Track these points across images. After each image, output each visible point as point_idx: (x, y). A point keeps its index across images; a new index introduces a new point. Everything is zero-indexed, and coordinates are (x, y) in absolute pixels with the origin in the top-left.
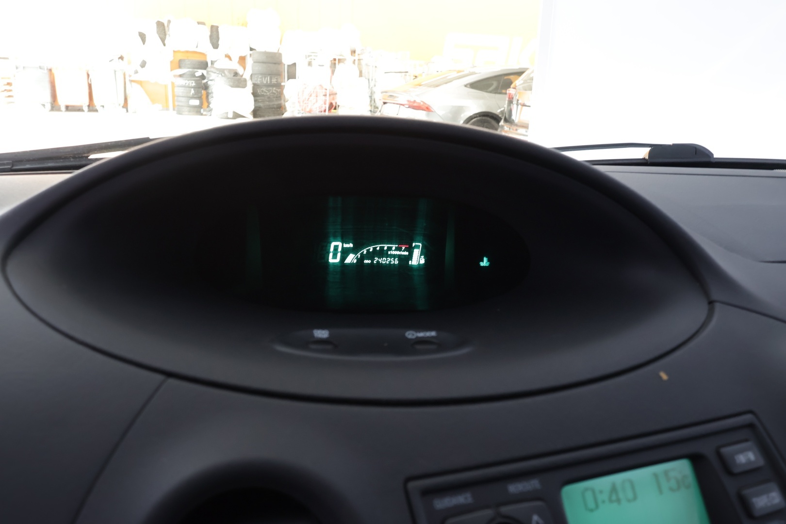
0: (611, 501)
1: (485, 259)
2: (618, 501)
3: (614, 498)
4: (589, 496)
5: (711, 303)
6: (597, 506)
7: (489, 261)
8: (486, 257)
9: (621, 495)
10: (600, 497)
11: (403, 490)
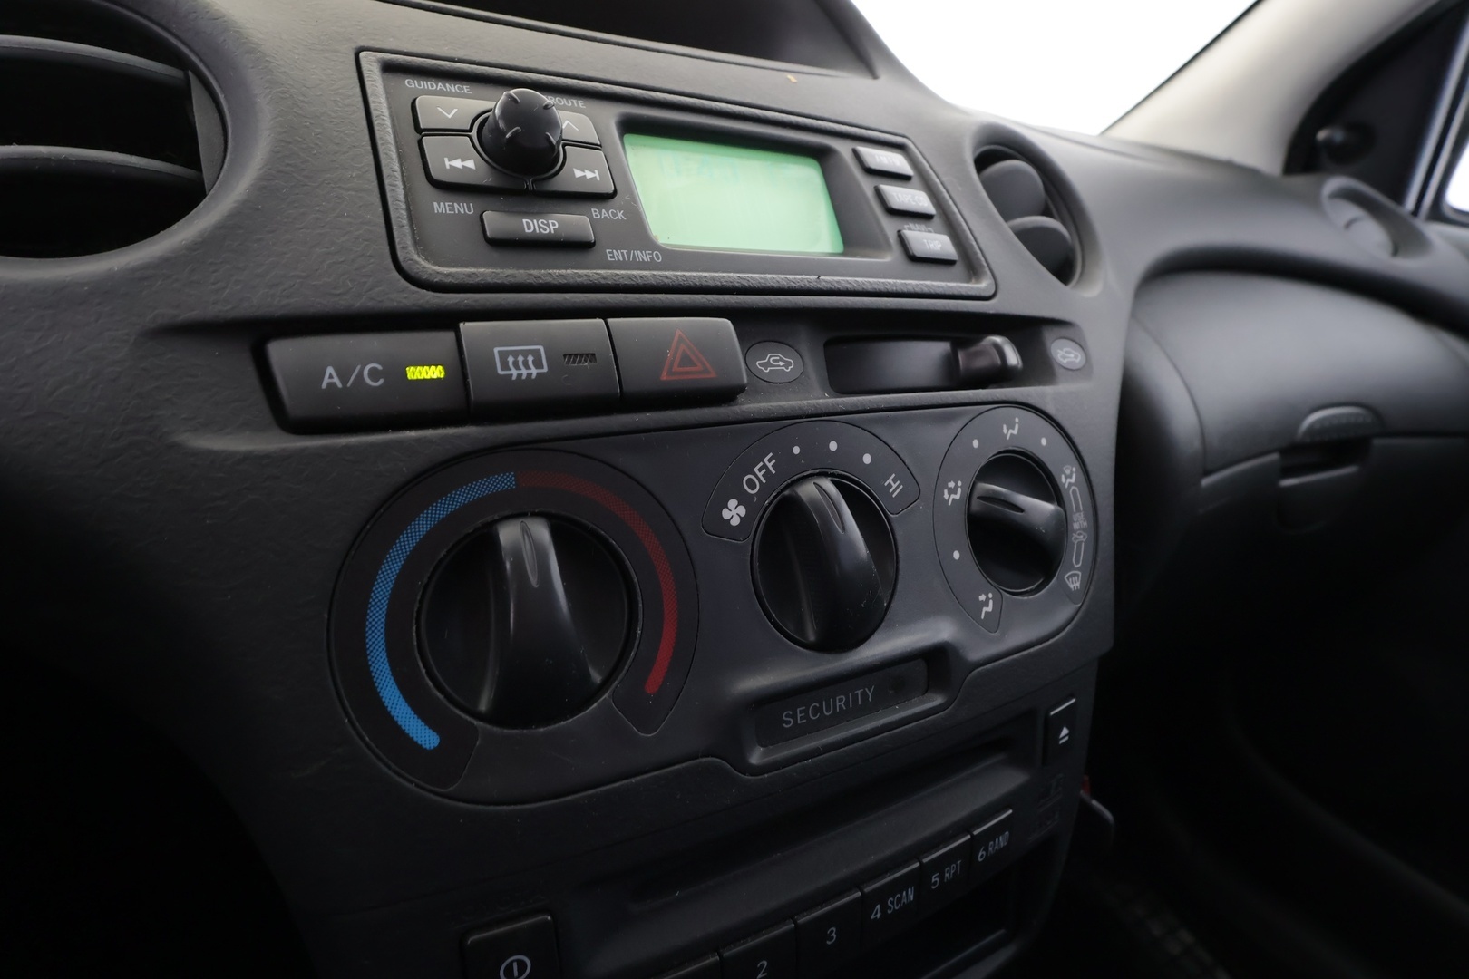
11: (352, 57)
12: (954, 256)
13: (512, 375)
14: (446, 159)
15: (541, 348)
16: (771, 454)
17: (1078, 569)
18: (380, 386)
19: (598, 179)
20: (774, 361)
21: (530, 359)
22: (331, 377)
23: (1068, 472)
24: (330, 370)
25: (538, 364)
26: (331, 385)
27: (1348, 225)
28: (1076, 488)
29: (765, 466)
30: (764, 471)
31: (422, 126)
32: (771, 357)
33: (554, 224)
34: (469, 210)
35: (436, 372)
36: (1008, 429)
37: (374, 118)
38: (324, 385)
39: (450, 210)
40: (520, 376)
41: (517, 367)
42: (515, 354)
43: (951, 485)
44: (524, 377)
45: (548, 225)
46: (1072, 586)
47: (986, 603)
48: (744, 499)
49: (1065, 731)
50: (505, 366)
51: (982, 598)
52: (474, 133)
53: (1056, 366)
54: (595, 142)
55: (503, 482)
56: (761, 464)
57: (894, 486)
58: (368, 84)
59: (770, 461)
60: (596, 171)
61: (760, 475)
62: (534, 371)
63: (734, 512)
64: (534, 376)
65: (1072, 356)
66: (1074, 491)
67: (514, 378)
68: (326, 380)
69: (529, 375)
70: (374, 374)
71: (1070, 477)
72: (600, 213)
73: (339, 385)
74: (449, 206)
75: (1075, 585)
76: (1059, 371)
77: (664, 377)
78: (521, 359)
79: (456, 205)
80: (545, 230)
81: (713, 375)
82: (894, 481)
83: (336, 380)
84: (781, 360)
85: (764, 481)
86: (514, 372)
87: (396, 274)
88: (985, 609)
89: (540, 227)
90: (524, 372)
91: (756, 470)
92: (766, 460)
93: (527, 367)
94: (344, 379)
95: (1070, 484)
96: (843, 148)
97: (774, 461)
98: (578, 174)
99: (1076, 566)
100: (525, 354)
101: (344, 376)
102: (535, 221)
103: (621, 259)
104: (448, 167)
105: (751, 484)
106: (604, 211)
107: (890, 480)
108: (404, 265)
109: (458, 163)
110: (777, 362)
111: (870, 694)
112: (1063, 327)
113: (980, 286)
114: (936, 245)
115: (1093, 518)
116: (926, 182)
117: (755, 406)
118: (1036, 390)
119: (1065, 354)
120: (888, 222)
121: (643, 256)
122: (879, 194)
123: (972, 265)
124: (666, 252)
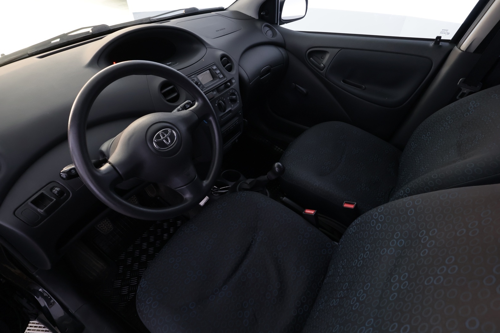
0: (203, 76)
5: (206, 48)
10: (201, 76)
12: (223, 76)
27: (266, 33)
29: (217, 101)
36: (231, 91)
43: (228, 98)
46: (238, 102)
53: (233, 83)
88: (232, 106)
111: (227, 114)
112: (233, 78)
113: (225, 79)
114: (221, 76)
115: (239, 96)
116: (218, 68)
117: (215, 97)
118: (232, 87)
119: (233, 81)
120: (217, 75)
121: (205, 88)
122: (215, 72)
123: (224, 76)
124: (206, 87)
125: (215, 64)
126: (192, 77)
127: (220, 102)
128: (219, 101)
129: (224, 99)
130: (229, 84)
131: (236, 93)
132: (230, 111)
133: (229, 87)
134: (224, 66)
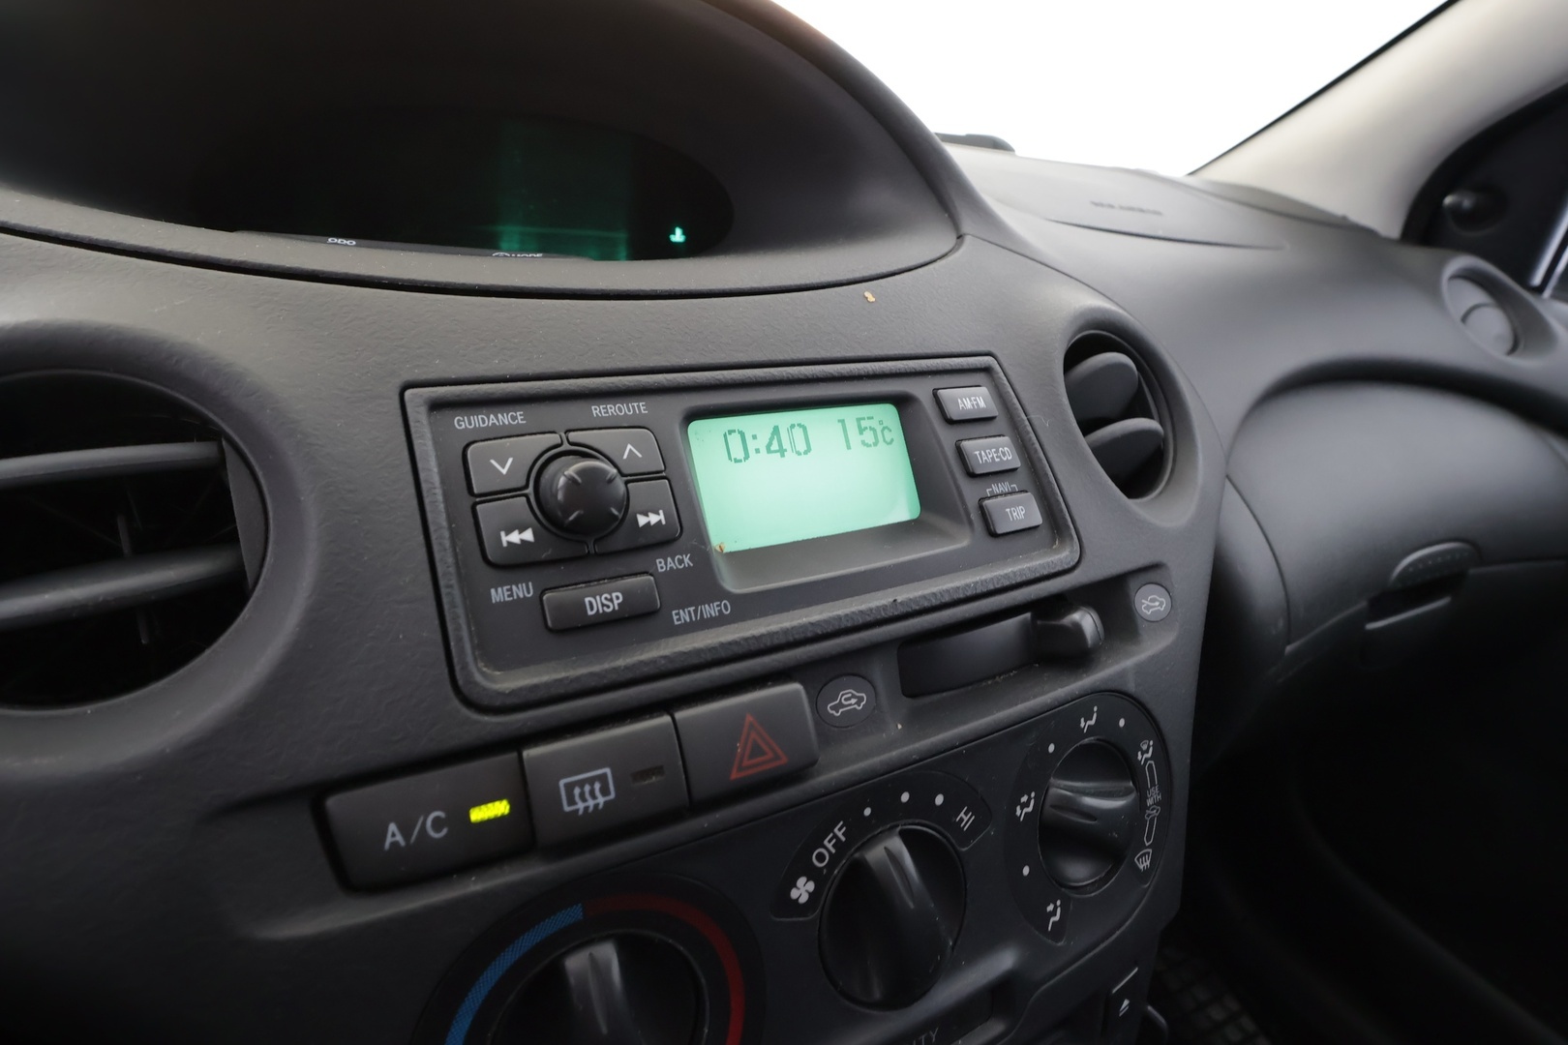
0: (769, 451)
1: (678, 231)
2: (782, 451)
3: (775, 446)
4: (735, 440)
5: (960, 237)
6: (747, 457)
7: (684, 233)
8: (681, 227)
9: (786, 445)
10: (751, 445)
11: (396, 399)
12: (1037, 519)
13: (578, 810)
14: (503, 534)
15: (607, 771)
16: (841, 823)
17: (1149, 847)
18: (446, 836)
19: (664, 522)
20: (846, 700)
21: (597, 786)
22: (393, 835)
23: (1145, 747)
24: (392, 827)
25: (605, 791)
26: (395, 844)
27: (1464, 319)
28: (1152, 762)
29: (835, 836)
30: (834, 841)
31: (476, 491)
32: (843, 695)
33: (618, 598)
34: (529, 592)
35: (500, 808)
36: (1085, 721)
37: (425, 494)
38: (387, 845)
39: (509, 596)
40: (586, 808)
41: (584, 800)
42: (581, 783)
43: (1024, 799)
44: (591, 809)
45: (611, 600)
46: (1141, 867)
47: (1054, 913)
48: (812, 874)
49: (1126, 1002)
50: (571, 801)
51: (1050, 908)
52: (530, 490)
53: (1139, 621)
54: (658, 469)
55: (573, 914)
56: (831, 835)
57: (966, 819)
58: (416, 442)
59: (840, 830)
60: (661, 512)
61: (830, 846)
62: (601, 800)
63: (802, 890)
64: (601, 806)
65: (1157, 604)
66: (1150, 765)
67: (581, 812)
68: (389, 840)
69: (596, 806)
70: (438, 824)
71: (1147, 751)
72: (666, 564)
73: (402, 843)
74: (508, 590)
75: (1145, 864)
76: (1143, 626)
77: (734, 775)
78: (587, 788)
79: (514, 587)
80: (608, 607)
81: (784, 760)
82: (966, 814)
83: (399, 838)
84: (853, 696)
85: (833, 851)
86: (581, 806)
87: (456, 703)
88: (1053, 919)
89: (603, 605)
90: (591, 803)
91: (826, 842)
92: (836, 830)
93: (594, 797)
94: (406, 835)
95: (1147, 760)
96: (920, 390)
97: (844, 829)
98: (642, 520)
99: (1147, 844)
100: (591, 781)
101: (406, 831)
102: (598, 598)
103: (688, 620)
104: (505, 544)
105: (821, 857)
106: (669, 559)
107: (962, 814)
108: (465, 690)
109: (515, 537)
110: (850, 699)
111: (934, 1036)
112: (1150, 571)
113: (1064, 556)
114: (1020, 511)
115: (1167, 788)
116: (1010, 418)
117: (826, 778)
118: (1118, 668)
119: (1150, 603)
120: (971, 492)
121: (710, 610)
122: (960, 453)
123: (1057, 523)
124: (735, 599)
125: (987, 370)
126: (599, 410)
127: (875, 855)
128: (862, 834)
129: (965, 818)
130: (1087, 621)
131: (1145, 754)
132: (1000, 996)
133: (1075, 656)
134: (1088, 426)
